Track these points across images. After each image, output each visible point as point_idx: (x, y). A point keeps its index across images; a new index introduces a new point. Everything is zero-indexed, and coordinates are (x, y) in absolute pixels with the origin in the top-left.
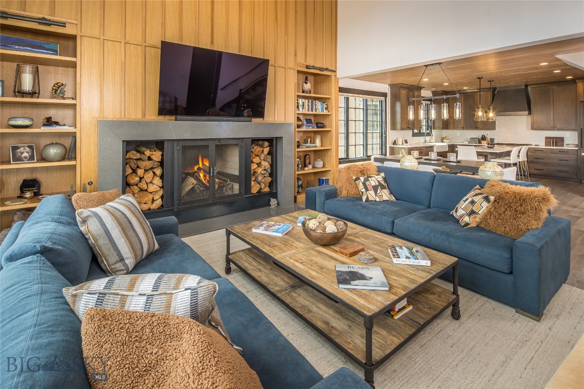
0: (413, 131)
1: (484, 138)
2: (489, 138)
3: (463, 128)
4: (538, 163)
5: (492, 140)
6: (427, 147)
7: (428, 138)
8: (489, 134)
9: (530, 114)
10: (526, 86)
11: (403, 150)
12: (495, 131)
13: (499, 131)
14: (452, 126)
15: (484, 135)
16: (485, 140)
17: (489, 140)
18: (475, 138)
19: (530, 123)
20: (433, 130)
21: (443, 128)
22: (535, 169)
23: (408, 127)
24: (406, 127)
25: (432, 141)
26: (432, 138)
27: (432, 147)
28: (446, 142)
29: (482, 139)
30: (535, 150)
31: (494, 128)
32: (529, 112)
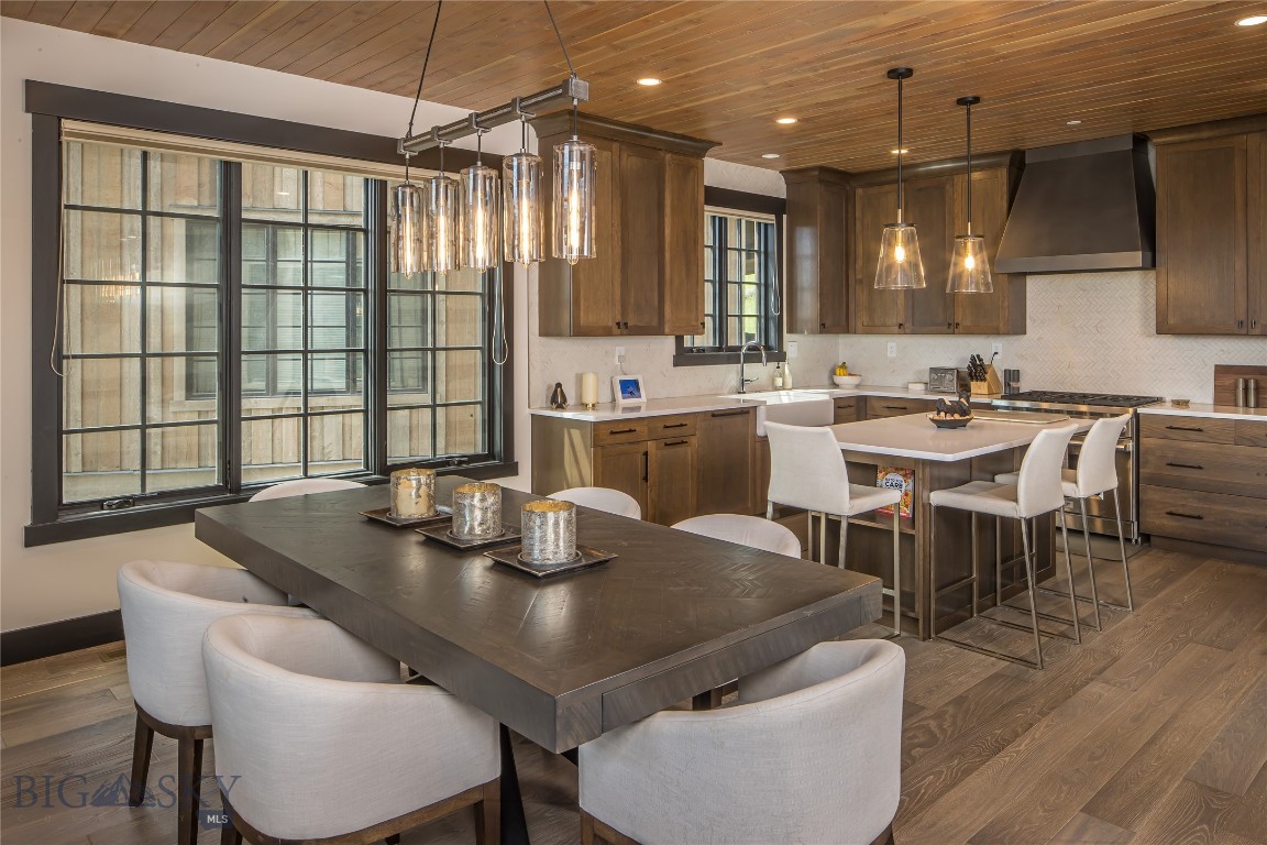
0: (679, 340)
1: (977, 370)
2: (1000, 366)
3: (901, 328)
4: (1180, 485)
5: (1012, 375)
6: (715, 415)
7: (757, 371)
8: (999, 352)
9: (1151, 264)
10: (1140, 140)
11: (576, 433)
12: (1025, 337)
13: (1039, 339)
14: (865, 320)
15: (978, 356)
16: (985, 380)
17: (1002, 379)
18: (946, 370)
19: (1154, 302)
20: (786, 336)
21: (824, 325)
22: (1170, 513)
23: (618, 324)
24: (610, 324)
25: (779, 382)
26: (778, 367)
27: (748, 412)
28: (848, 386)
29: (970, 374)
30: (1171, 428)
31: (1018, 328)
32: (1149, 254)
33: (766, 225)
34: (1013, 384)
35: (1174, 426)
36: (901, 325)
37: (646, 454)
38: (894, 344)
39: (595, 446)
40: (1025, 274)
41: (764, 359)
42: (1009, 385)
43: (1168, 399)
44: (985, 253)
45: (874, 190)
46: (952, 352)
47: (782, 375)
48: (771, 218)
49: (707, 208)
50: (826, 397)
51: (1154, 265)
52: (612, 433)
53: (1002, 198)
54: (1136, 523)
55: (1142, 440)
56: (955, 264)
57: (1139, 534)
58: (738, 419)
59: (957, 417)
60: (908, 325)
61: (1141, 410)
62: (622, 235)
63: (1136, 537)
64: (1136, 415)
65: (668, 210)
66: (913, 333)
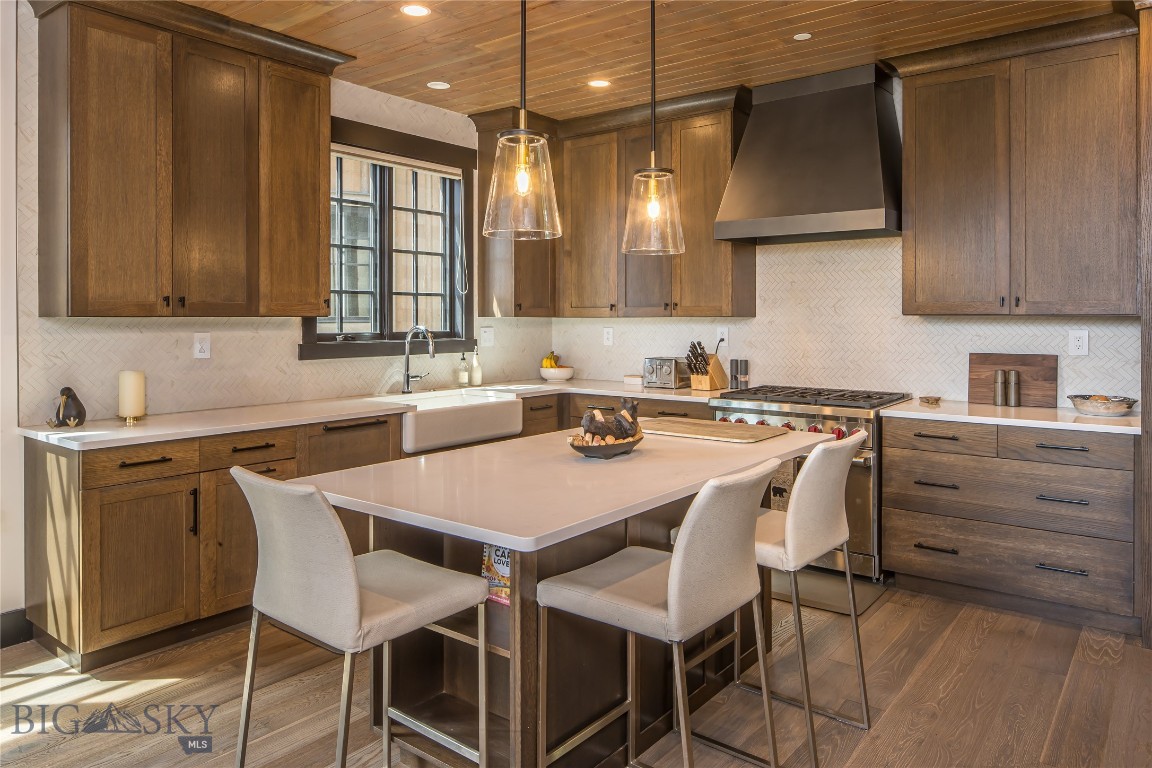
0: (309, 323)
1: (698, 360)
2: (726, 356)
3: (613, 310)
4: (930, 508)
5: (741, 367)
6: (330, 428)
8: (721, 337)
9: (897, 227)
10: (884, 73)
12: (755, 320)
13: (771, 322)
14: (574, 300)
15: (699, 344)
16: (707, 373)
17: (728, 372)
18: (664, 360)
19: (900, 277)
20: (477, 320)
21: (520, 306)
22: (919, 546)
23: (166, 299)
24: (152, 298)
25: (464, 378)
26: (464, 359)
27: (386, 422)
28: (555, 381)
29: (689, 366)
30: (920, 435)
31: (744, 307)
32: (894, 213)
33: (452, 182)
34: (741, 378)
35: (923, 433)
36: (612, 306)
37: (195, 493)
38: (611, 330)
39: (85, 488)
40: (752, 243)
41: (431, 348)
42: (736, 378)
43: (917, 394)
44: (674, 199)
45: (584, 142)
46: (671, 338)
47: (470, 370)
48: (456, 173)
49: (334, 146)
50: (511, 397)
51: (900, 227)
52: (124, 466)
53: (725, 149)
54: (877, 557)
55: (888, 451)
56: (634, 213)
57: (881, 571)
58: (372, 432)
59: (610, 440)
60: (621, 305)
61: (885, 412)
62: (174, 167)
63: (877, 576)
64: (879, 419)
65: (264, 140)
66: (626, 316)
